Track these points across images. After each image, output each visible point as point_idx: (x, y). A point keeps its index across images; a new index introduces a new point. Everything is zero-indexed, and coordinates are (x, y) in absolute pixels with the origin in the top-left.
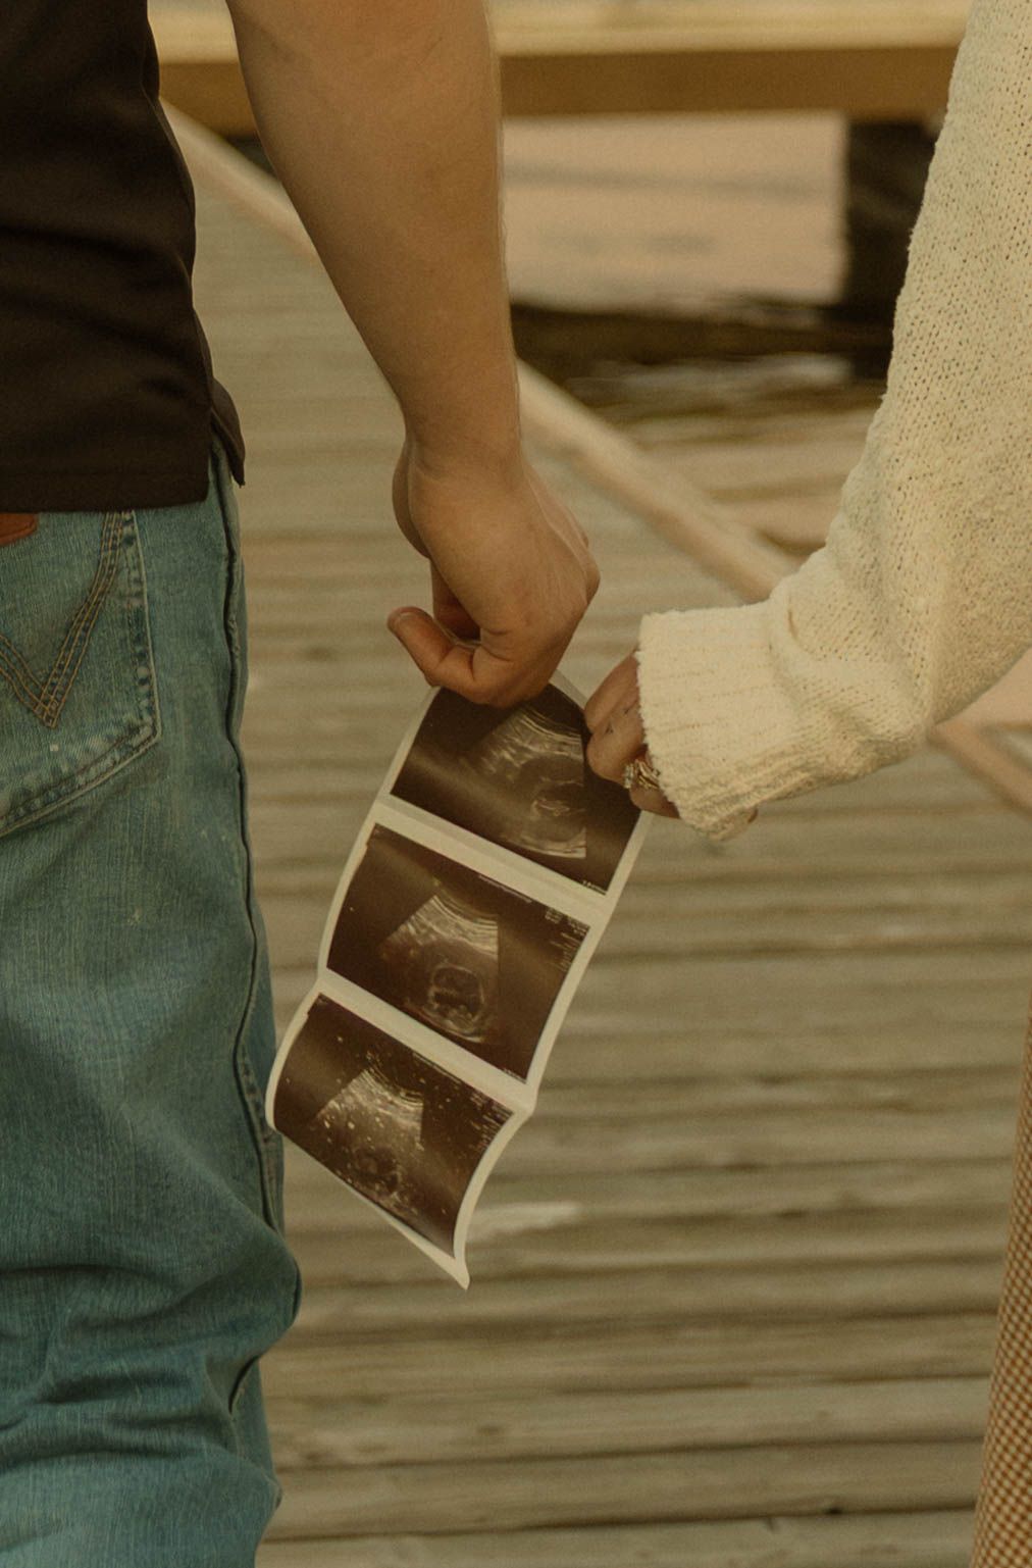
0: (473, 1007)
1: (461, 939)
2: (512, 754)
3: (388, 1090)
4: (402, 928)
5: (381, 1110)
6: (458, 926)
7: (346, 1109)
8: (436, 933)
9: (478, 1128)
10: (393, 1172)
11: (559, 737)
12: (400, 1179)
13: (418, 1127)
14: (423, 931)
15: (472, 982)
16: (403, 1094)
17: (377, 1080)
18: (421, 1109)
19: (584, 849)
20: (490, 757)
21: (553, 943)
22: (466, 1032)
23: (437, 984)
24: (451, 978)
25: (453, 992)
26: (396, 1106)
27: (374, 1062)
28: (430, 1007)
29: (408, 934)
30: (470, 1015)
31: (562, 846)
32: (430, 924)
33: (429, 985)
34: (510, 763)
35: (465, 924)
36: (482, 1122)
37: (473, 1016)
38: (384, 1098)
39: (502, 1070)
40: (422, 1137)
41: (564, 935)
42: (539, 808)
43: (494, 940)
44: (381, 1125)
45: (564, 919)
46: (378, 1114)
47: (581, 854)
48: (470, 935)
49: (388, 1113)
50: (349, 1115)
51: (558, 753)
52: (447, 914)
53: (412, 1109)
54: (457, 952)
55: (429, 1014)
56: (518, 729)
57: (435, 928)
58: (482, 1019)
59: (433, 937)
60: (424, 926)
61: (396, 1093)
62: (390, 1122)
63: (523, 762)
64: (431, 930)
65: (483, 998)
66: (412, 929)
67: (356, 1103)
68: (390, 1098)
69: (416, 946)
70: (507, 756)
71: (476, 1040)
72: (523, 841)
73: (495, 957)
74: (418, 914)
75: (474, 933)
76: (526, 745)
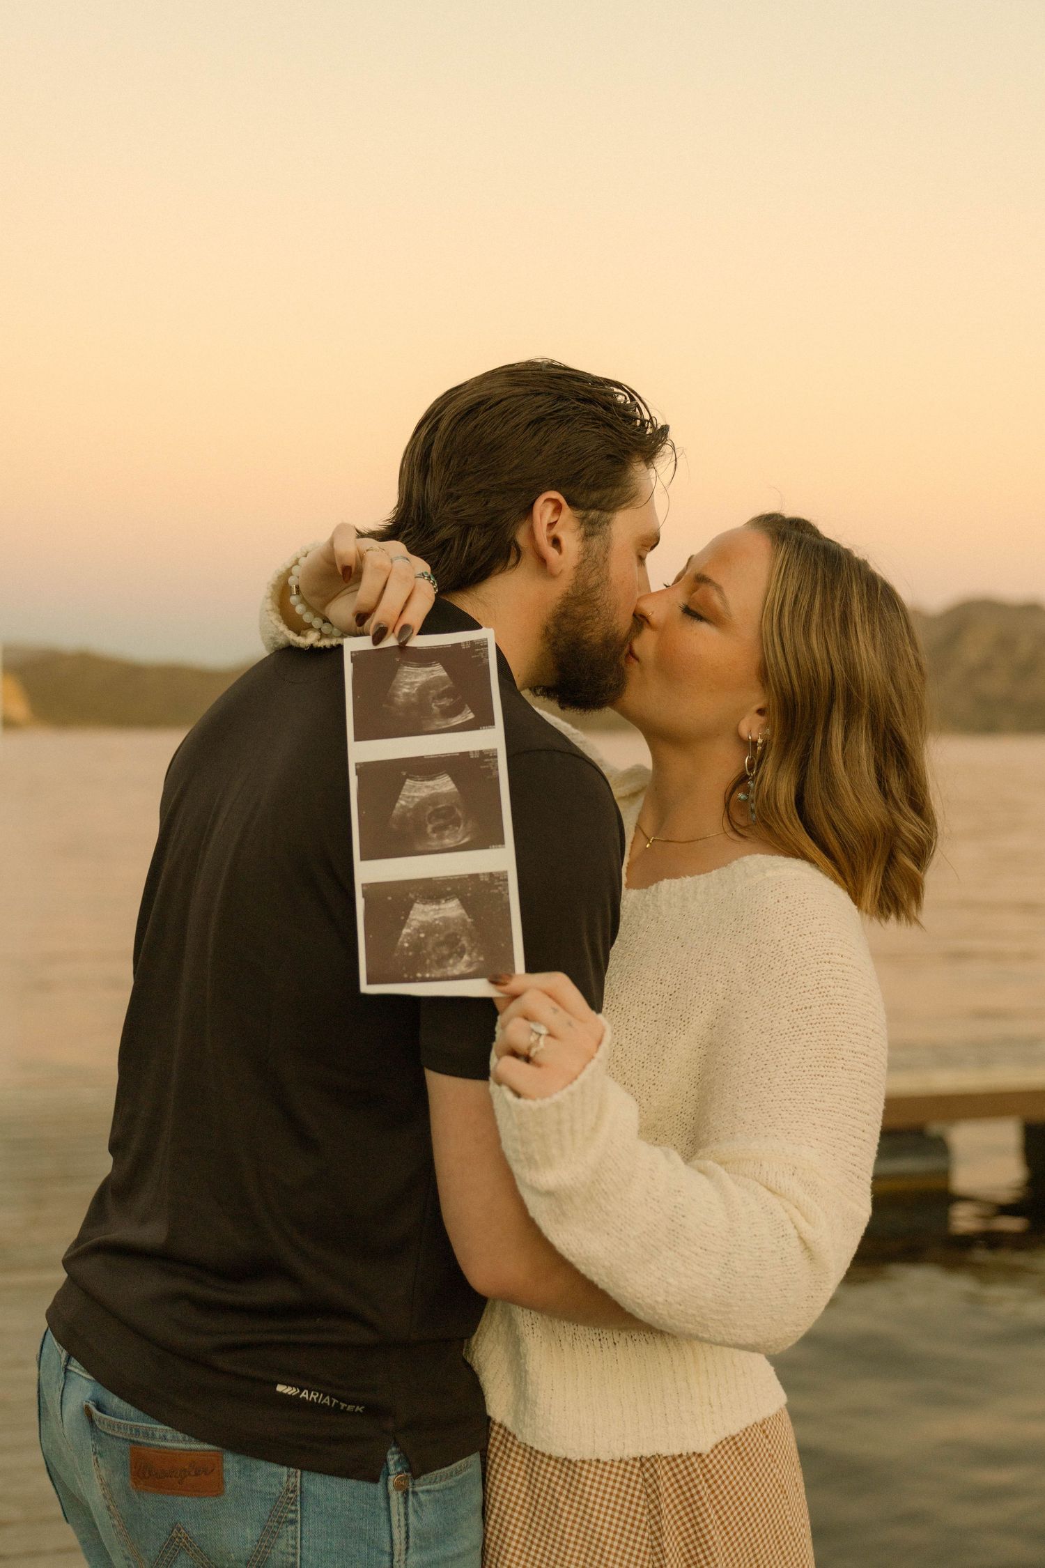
0: (456, 823)
1: (433, 792)
2: (409, 689)
3: (433, 904)
4: (397, 805)
5: (436, 917)
6: (427, 787)
7: (415, 929)
8: (417, 797)
9: (496, 891)
10: (460, 944)
11: (428, 669)
12: (466, 945)
13: (463, 911)
14: (410, 800)
15: (450, 809)
16: (443, 901)
17: (424, 904)
18: (459, 902)
19: (471, 714)
20: (398, 697)
21: (482, 767)
22: (458, 839)
23: (430, 823)
24: (437, 814)
25: (441, 822)
26: (444, 909)
27: (416, 896)
28: (431, 839)
29: (402, 807)
30: (457, 828)
31: (459, 717)
32: (412, 794)
33: (426, 826)
34: (409, 693)
35: (430, 783)
36: (496, 887)
37: (459, 826)
38: (435, 910)
39: (488, 848)
40: (468, 914)
41: (486, 760)
42: (435, 706)
43: (451, 782)
44: (441, 924)
45: (481, 752)
46: (436, 920)
47: (471, 716)
48: (436, 787)
49: (441, 915)
50: (418, 931)
51: (432, 676)
52: (418, 784)
53: (454, 905)
54: (434, 799)
55: (433, 844)
56: (405, 675)
57: (416, 794)
58: (465, 826)
59: (417, 800)
60: (409, 797)
61: (439, 903)
62: (445, 920)
63: (416, 689)
64: (414, 797)
65: (460, 814)
66: (403, 803)
67: (419, 921)
68: (437, 907)
69: (410, 810)
70: (407, 691)
71: (466, 840)
72: (438, 725)
73: (456, 790)
74: (402, 793)
75: (438, 785)
76: (413, 680)
